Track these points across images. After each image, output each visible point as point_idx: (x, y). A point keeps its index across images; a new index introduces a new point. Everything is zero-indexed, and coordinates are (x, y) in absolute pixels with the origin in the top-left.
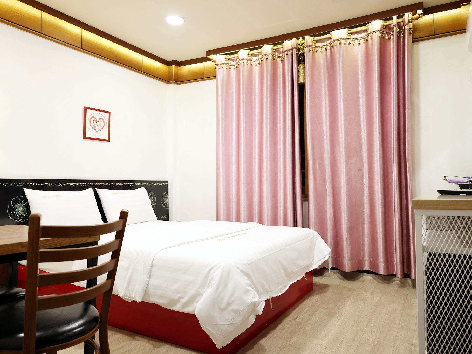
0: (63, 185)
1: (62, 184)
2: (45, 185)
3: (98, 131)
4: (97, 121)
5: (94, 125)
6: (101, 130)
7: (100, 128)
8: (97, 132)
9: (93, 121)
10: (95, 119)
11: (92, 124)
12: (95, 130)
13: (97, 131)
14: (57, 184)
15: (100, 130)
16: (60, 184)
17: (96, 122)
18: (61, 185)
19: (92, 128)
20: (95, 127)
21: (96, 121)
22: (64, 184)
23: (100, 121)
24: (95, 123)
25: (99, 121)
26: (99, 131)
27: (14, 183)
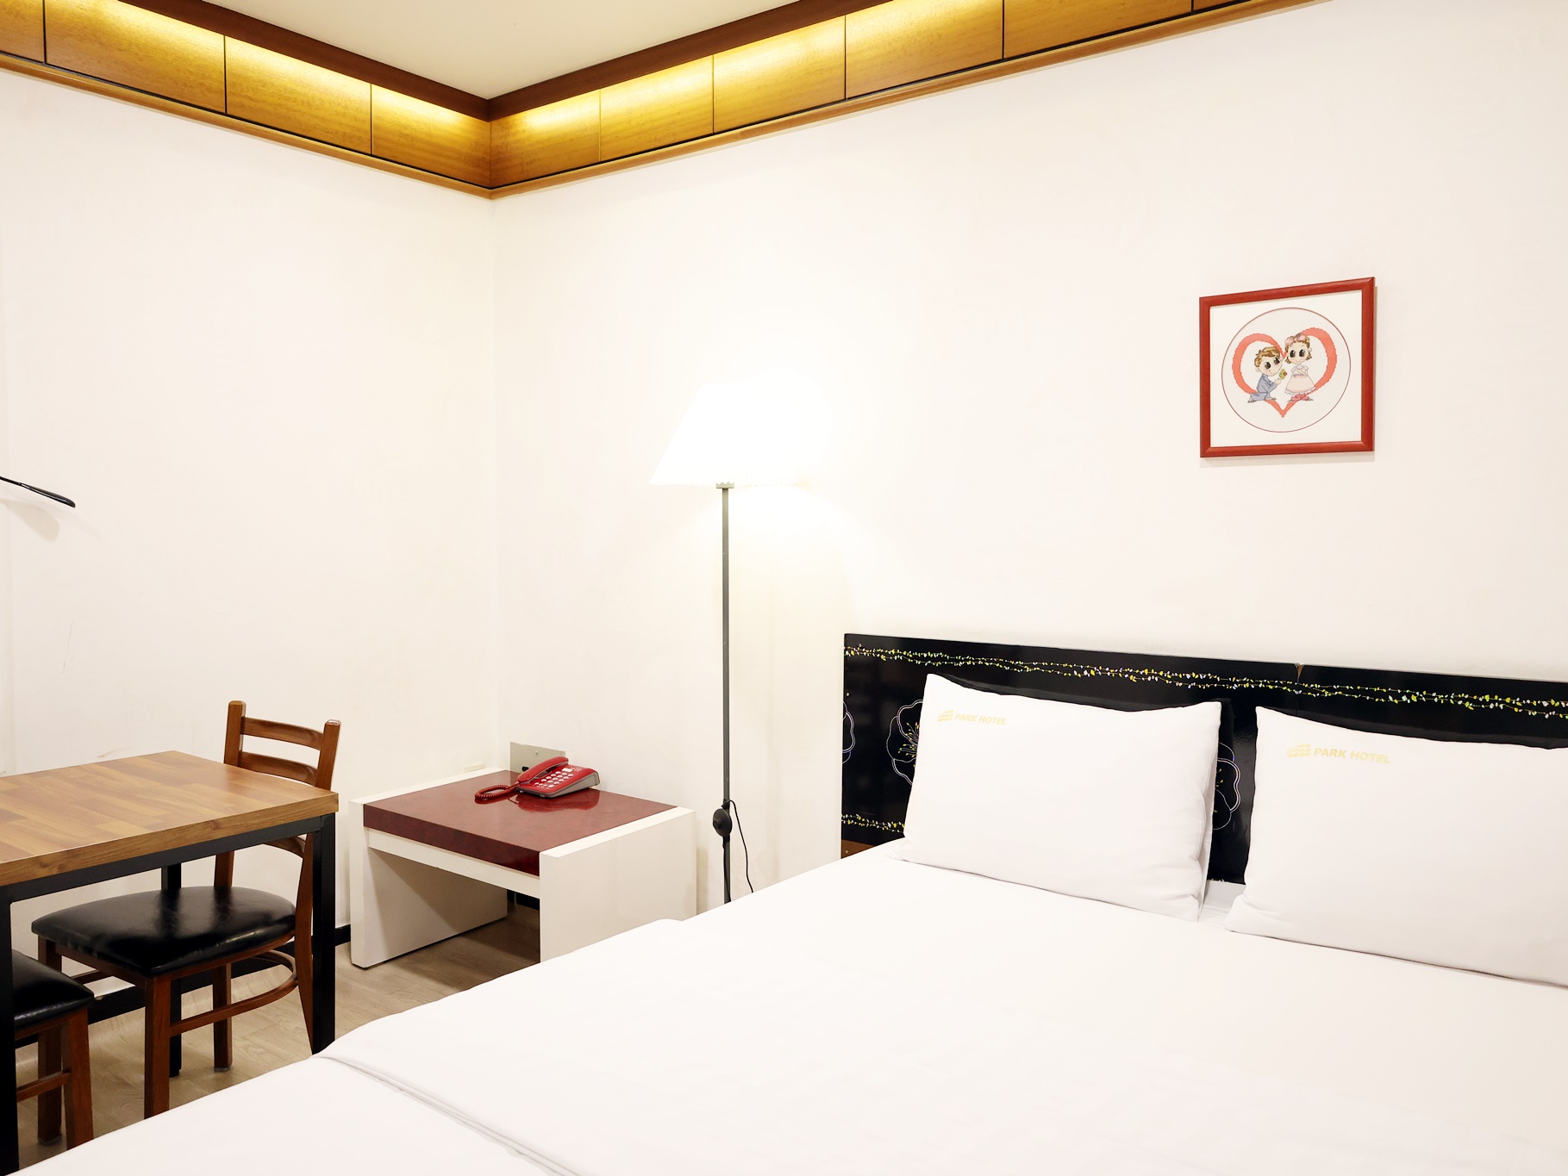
0: (1086, 673)
1: (1081, 671)
2: (1013, 666)
3: (1290, 406)
4: (1278, 350)
5: (1263, 377)
6: (1310, 396)
7: (1302, 385)
8: (1283, 413)
9: (1258, 360)
10: (1269, 345)
11: (1252, 376)
12: (1273, 403)
13: (1283, 407)
14: (1060, 669)
15: (1303, 397)
16: (1074, 668)
17: (1271, 360)
18: (1075, 673)
19: (1248, 396)
20: (1271, 385)
21: (1274, 353)
22: (1089, 672)
23: (1304, 347)
24: (1268, 366)
25: (1297, 347)
26: (1301, 403)
27: (908, 652)
